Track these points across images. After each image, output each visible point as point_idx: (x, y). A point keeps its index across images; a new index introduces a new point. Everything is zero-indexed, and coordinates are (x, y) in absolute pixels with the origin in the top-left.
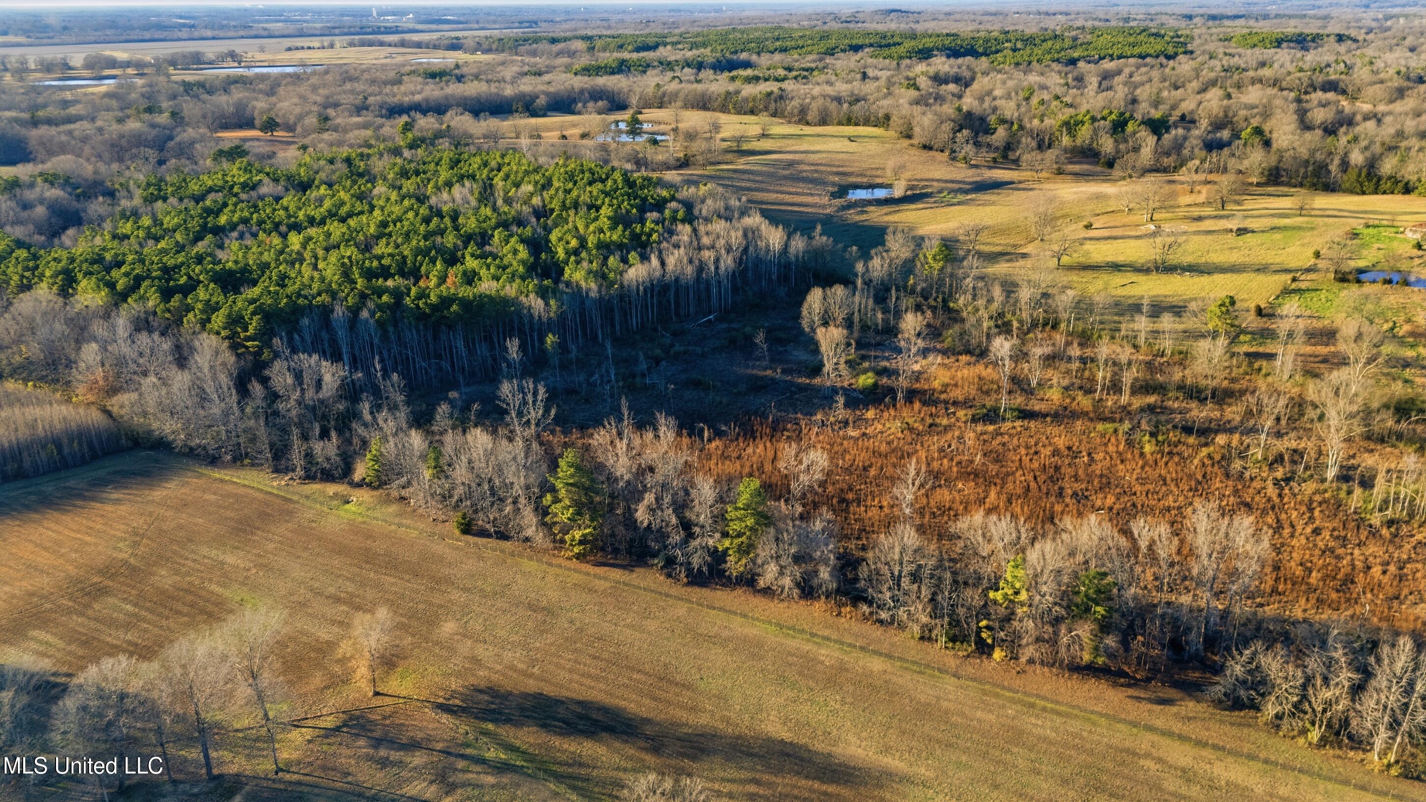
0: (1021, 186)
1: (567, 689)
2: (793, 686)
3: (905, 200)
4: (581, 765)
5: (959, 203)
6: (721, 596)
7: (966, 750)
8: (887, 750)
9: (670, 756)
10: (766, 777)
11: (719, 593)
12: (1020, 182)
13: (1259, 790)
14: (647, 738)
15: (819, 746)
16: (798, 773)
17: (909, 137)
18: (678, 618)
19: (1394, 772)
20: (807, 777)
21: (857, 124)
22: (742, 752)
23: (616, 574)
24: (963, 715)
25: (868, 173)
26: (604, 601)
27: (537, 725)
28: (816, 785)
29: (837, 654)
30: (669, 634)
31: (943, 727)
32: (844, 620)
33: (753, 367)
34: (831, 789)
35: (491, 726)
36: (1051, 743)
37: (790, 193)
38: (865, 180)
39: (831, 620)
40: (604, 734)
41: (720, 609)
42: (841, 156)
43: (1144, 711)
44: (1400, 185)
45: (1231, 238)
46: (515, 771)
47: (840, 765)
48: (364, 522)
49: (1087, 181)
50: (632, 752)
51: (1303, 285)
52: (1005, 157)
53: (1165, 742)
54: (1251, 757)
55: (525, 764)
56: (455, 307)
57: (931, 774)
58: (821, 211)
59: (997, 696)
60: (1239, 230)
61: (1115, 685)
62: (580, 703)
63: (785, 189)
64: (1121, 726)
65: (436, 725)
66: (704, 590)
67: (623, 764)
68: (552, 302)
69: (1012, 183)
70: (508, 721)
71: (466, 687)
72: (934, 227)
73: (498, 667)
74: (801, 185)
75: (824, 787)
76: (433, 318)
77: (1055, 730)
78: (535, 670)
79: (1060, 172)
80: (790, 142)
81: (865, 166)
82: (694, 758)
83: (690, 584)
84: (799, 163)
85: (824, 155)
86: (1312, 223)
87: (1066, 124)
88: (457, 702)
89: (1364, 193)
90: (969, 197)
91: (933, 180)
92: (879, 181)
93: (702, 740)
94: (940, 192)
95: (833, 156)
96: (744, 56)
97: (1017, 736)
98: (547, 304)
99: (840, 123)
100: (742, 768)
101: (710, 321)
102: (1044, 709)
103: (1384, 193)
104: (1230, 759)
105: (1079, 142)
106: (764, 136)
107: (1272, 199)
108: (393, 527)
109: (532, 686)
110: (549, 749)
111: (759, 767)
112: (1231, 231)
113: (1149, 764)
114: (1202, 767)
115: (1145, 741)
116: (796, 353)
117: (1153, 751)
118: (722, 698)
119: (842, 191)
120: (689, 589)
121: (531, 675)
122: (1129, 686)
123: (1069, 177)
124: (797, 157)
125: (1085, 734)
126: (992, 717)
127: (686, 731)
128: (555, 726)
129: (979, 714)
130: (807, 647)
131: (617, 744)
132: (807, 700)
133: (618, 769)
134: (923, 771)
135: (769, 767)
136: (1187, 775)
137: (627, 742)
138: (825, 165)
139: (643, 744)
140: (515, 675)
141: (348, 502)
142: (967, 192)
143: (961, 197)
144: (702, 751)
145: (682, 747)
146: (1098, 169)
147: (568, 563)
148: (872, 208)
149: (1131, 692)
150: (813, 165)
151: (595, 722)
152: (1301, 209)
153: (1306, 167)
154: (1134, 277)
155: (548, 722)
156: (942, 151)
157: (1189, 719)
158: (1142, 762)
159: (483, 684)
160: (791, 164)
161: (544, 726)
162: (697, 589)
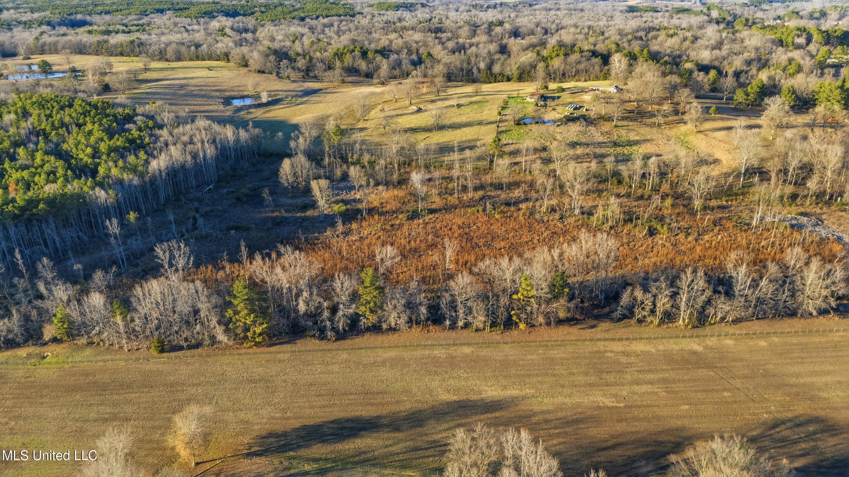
0: (327, 91)
1: (318, 417)
2: (436, 373)
3: (269, 104)
4: (364, 453)
5: (302, 103)
6: (359, 341)
7: (537, 375)
8: (505, 388)
9: (407, 430)
10: (463, 421)
11: (356, 340)
12: (326, 89)
13: (653, 350)
14: (388, 426)
15: (474, 397)
16: (476, 414)
17: (246, 65)
18: (346, 360)
19: (690, 327)
20: (482, 414)
21: (203, 60)
22: (441, 414)
23: (287, 347)
24: (523, 360)
25: (235, 89)
26: (293, 364)
27: (319, 442)
28: (489, 415)
29: (444, 351)
30: (348, 370)
31: (519, 369)
32: (432, 334)
33: (266, 212)
34: (497, 414)
35: (291, 453)
36: (568, 359)
37: (196, 105)
38: (236, 93)
39: (427, 335)
40: (362, 433)
41: (366, 348)
42: (212, 80)
43: (588, 333)
44: (505, 77)
45: (455, 109)
46: (330, 471)
47: (491, 402)
48: (73, 367)
49: (360, 86)
50: (386, 435)
51: (504, 129)
52: (308, 75)
53: (607, 343)
54: (641, 339)
55: (333, 465)
56: (41, 206)
57: (533, 391)
58: (223, 114)
59: (530, 346)
60: (457, 105)
61: (571, 325)
62: (333, 422)
63: (190, 102)
64: (587, 343)
65: (257, 466)
66: (347, 341)
67: (387, 443)
68: (110, 192)
69: (322, 90)
70: (299, 447)
71: (253, 439)
72: (299, 118)
73: (265, 421)
74: (200, 99)
75: (493, 415)
76: (25, 216)
77: (564, 353)
78: (288, 414)
79: (343, 82)
80: (169, 73)
81: (231, 85)
82: (421, 426)
83: (337, 339)
84: (187, 85)
85: (199, 80)
86: (485, 98)
87: (336, 54)
88: (257, 448)
89: (490, 83)
90: (304, 99)
91: (277, 91)
92: (246, 93)
93: (416, 415)
94: (286, 97)
95: (207, 80)
96: (79, 17)
97: (552, 361)
98: (107, 192)
99: (191, 60)
100: (448, 421)
101: (210, 189)
102: (552, 346)
103: (499, 82)
104: (634, 342)
105: (346, 64)
106: (146, 70)
107: (457, 89)
108: (100, 364)
109: (296, 424)
110: (339, 452)
111: (456, 418)
112: (454, 106)
113: (609, 354)
114: (628, 349)
115: (601, 346)
116: (281, 200)
117: (606, 348)
118: (406, 391)
119: (227, 101)
120: (339, 343)
121: (289, 418)
122: (576, 324)
123: (350, 84)
124: (183, 82)
125: (577, 351)
126: (535, 357)
127: (404, 414)
128: (331, 439)
129: (529, 357)
130: (427, 352)
131: (375, 435)
132: (449, 378)
133: (386, 447)
134: (529, 391)
135: (460, 416)
136: (624, 353)
137: (379, 432)
138: (205, 86)
139: (388, 430)
140: (279, 421)
141: (44, 358)
142: (301, 96)
143: (300, 100)
144: (422, 421)
145: (410, 423)
146: (361, 79)
147: (250, 351)
148: (253, 110)
149: (578, 327)
150: (196, 86)
151: (351, 428)
152: (477, 92)
153: (463, 71)
154: (427, 134)
155: (324, 438)
156: (271, 74)
157: (608, 330)
158: (606, 355)
159: (264, 433)
160: (182, 87)
161: (324, 441)
162: (343, 342)
